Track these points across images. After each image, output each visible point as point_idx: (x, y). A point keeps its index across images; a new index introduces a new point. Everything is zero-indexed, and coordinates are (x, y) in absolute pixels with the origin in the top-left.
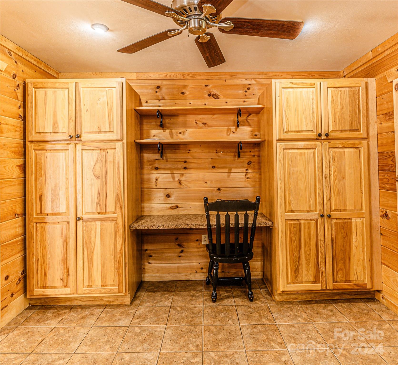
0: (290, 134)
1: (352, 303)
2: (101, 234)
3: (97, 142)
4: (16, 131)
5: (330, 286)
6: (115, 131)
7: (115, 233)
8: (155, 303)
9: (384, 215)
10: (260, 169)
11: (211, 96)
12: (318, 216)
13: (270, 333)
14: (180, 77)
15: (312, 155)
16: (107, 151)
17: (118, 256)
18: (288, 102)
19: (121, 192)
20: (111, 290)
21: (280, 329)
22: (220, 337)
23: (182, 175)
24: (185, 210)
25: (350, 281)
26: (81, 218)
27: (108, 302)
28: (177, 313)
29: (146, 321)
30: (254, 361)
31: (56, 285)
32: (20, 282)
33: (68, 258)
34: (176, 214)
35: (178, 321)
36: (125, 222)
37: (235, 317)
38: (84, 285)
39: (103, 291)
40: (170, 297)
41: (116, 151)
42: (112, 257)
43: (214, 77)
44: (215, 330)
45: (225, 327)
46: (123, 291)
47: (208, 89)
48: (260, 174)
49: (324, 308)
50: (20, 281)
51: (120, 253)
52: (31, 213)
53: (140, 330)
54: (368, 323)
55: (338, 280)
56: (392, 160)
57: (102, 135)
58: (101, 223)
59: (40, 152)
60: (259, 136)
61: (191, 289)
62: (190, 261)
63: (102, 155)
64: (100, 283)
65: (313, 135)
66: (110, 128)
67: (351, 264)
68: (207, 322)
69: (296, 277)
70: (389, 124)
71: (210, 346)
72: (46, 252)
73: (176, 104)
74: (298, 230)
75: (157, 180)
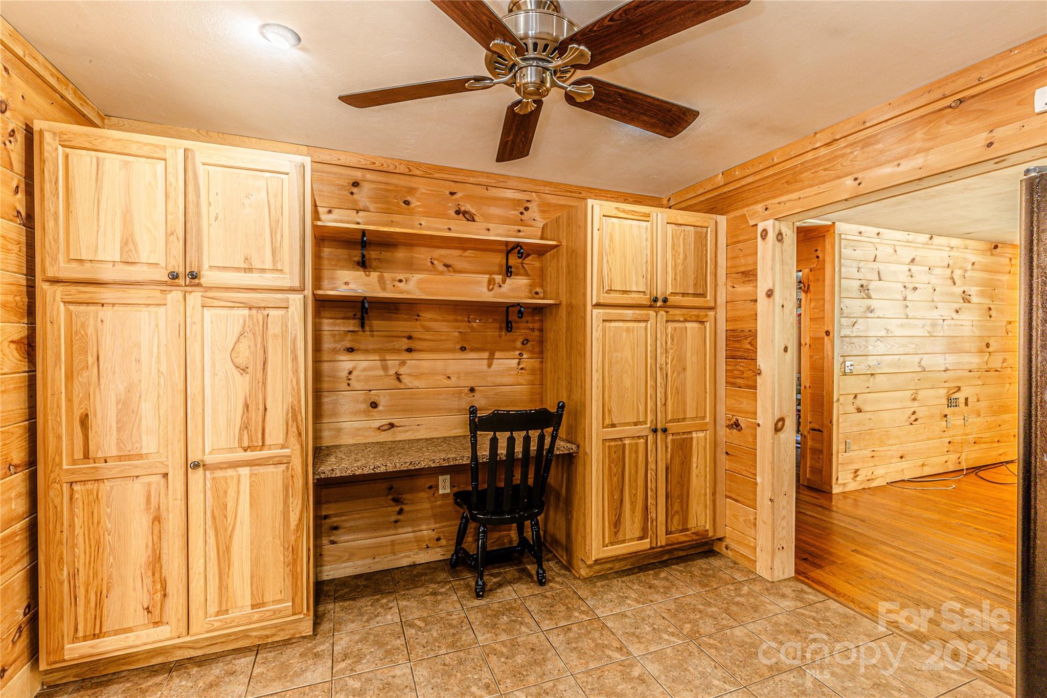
0: (613, 295)
1: (689, 563)
2: (251, 495)
3: (240, 292)
4: (9, 251)
5: (662, 540)
6: (286, 270)
7: (286, 488)
8: (365, 622)
9: (732, 425)
10: (542, 352)
11: (461, 215)
12: (648, 430)
13: (597, 635)
14: (402, 169)
15: (643, 332)
16: (266, 312)
17: (293, 538)
18: (611, 240)
19: (299, 401)
20: (275, 611)
21: (609, 625)
22: (519, 661)
23: (403, 363)
24: (407, 431)
25: (687, 530)
26: (201, 464)
27: (260, 638)
28: (420, 633)
29: (364, 661)
30: (593, 689)
31: (131, 625)
32: (20, 636)
33: (164, 558)
34: (390, 440)
35: (429, 648)
36: (307, 465)
37: (528, 619)
38: (206, 613)
39: (256, 617)
40: (391, 605)
41: (290, 313)
42: (278, 542)
43: (467, 178)
44: (505, 650)
45: (519, 640)
46: (302, 610)
47: (456, 200)
48: (542, 362)
49: (656, 576)
50: (21, 632)
51: (297, 531)
52: (54, 459)
53: (360, 683)
54: (721, 588)
55: (673, 529)
56: (750, 343)
57: (255, 275)
58: (251, 471)
59: (82, 308)
60: (542, 295)
61: (425, 581)
62: (416, 529)
63: (255, 321)
64: (248, 602)
65: (645, 300)
66: (274, 262)
67: (690, 503)
68: (484, 638)
69: (616, 533)
70: (748, 288)
71: (508, 681)
72: (101, 551)
73: (392, 223)
74: (621, 456)
75: (350, 373)
